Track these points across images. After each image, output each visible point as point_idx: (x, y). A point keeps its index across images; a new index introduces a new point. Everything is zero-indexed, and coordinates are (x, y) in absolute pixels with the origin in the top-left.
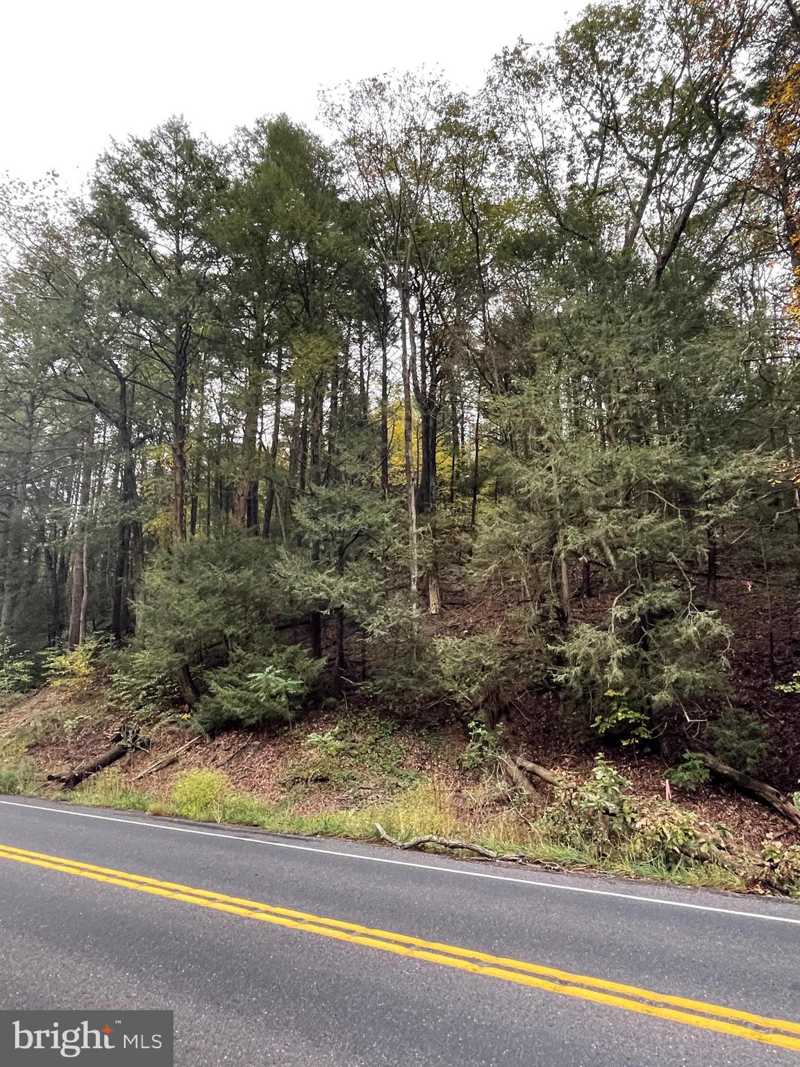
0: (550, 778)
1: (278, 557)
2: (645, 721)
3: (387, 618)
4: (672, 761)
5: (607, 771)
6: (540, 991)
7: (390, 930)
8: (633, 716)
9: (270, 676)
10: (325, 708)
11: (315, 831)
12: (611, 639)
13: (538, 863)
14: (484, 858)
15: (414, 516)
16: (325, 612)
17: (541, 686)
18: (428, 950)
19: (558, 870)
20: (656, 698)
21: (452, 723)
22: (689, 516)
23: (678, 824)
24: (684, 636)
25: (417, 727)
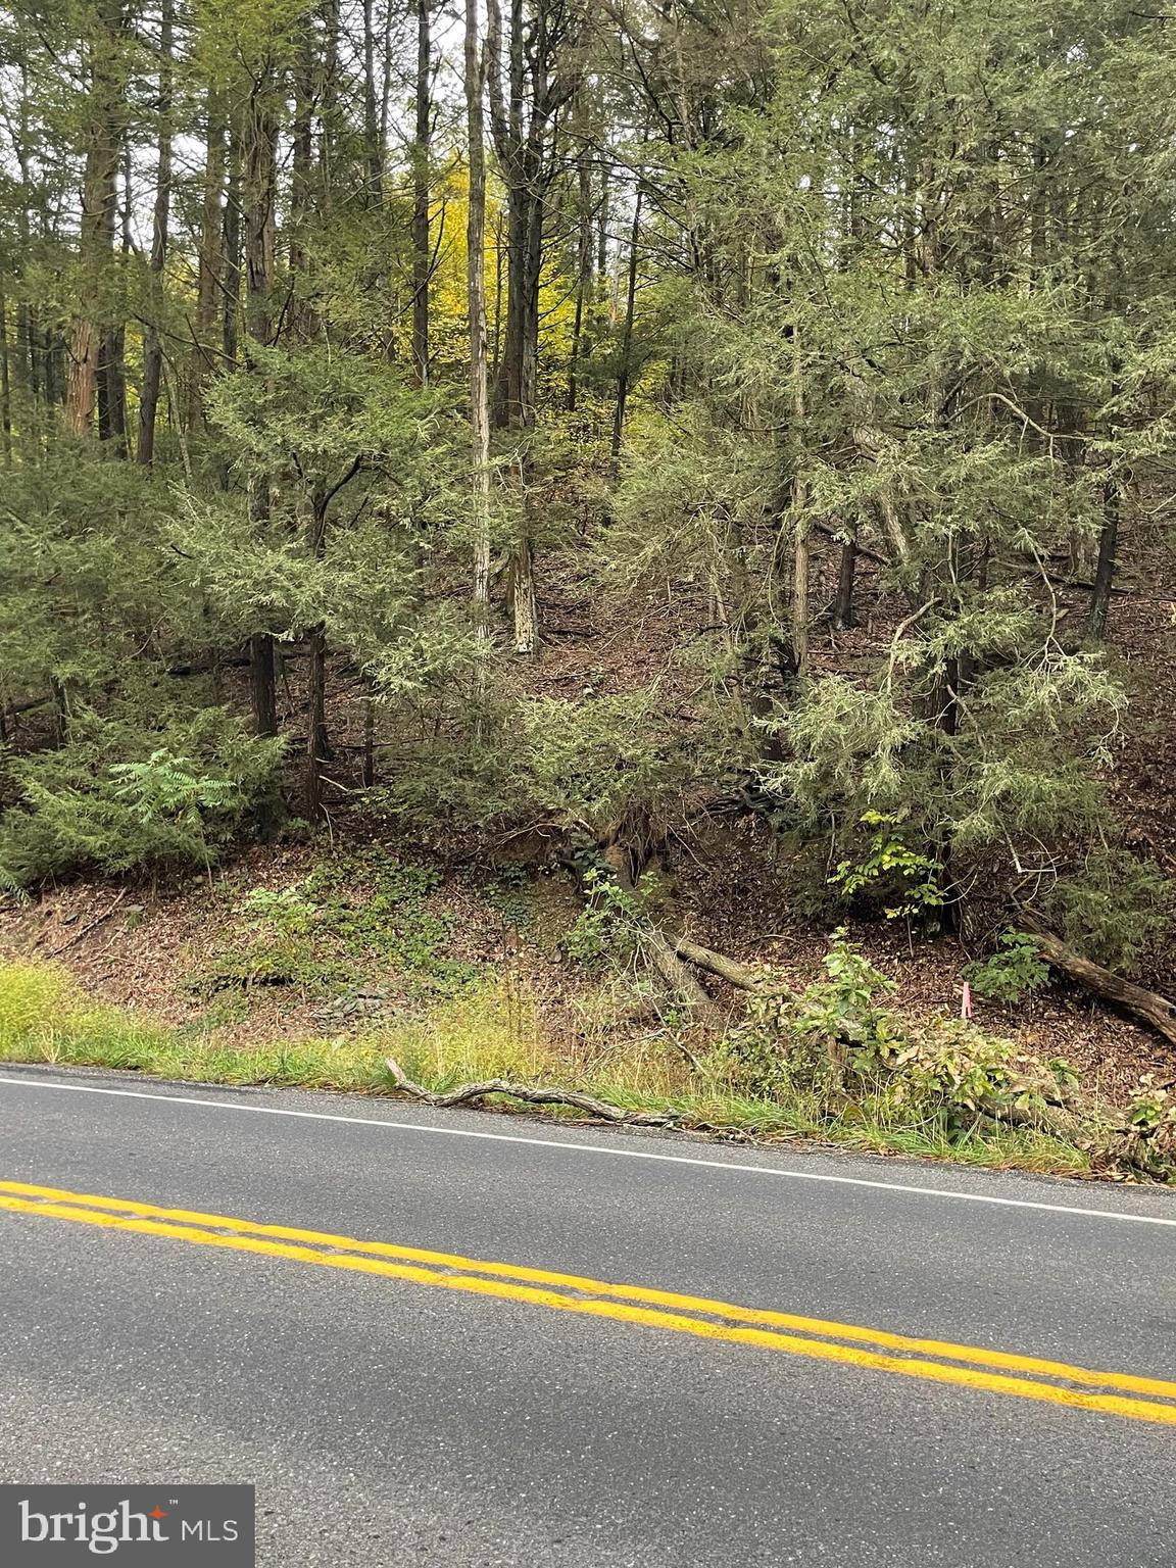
0: (739, 978)
1: (173, 510)
2: (935, 873)
3: (419, 652)
4: (979, 948)
5: (850, 961)
6: (686, 1336)
7: (404, 1242)
8: (912, 862)
9: (161, 770)
10: (285, 840)
11: (262, 1077)
12: (883, 708)
13: (705, 1128)
14: (601, 1119)
15: (485, 433)
16: (282, 637)
17: (734, 802)
18: (476, 1275)
19: (742, 1141)
20: (960, 826)
21: (552, 873)
22: (1072, 451)
23: (978, 1060)
24: (1029, 705)
25: (477, 882)
